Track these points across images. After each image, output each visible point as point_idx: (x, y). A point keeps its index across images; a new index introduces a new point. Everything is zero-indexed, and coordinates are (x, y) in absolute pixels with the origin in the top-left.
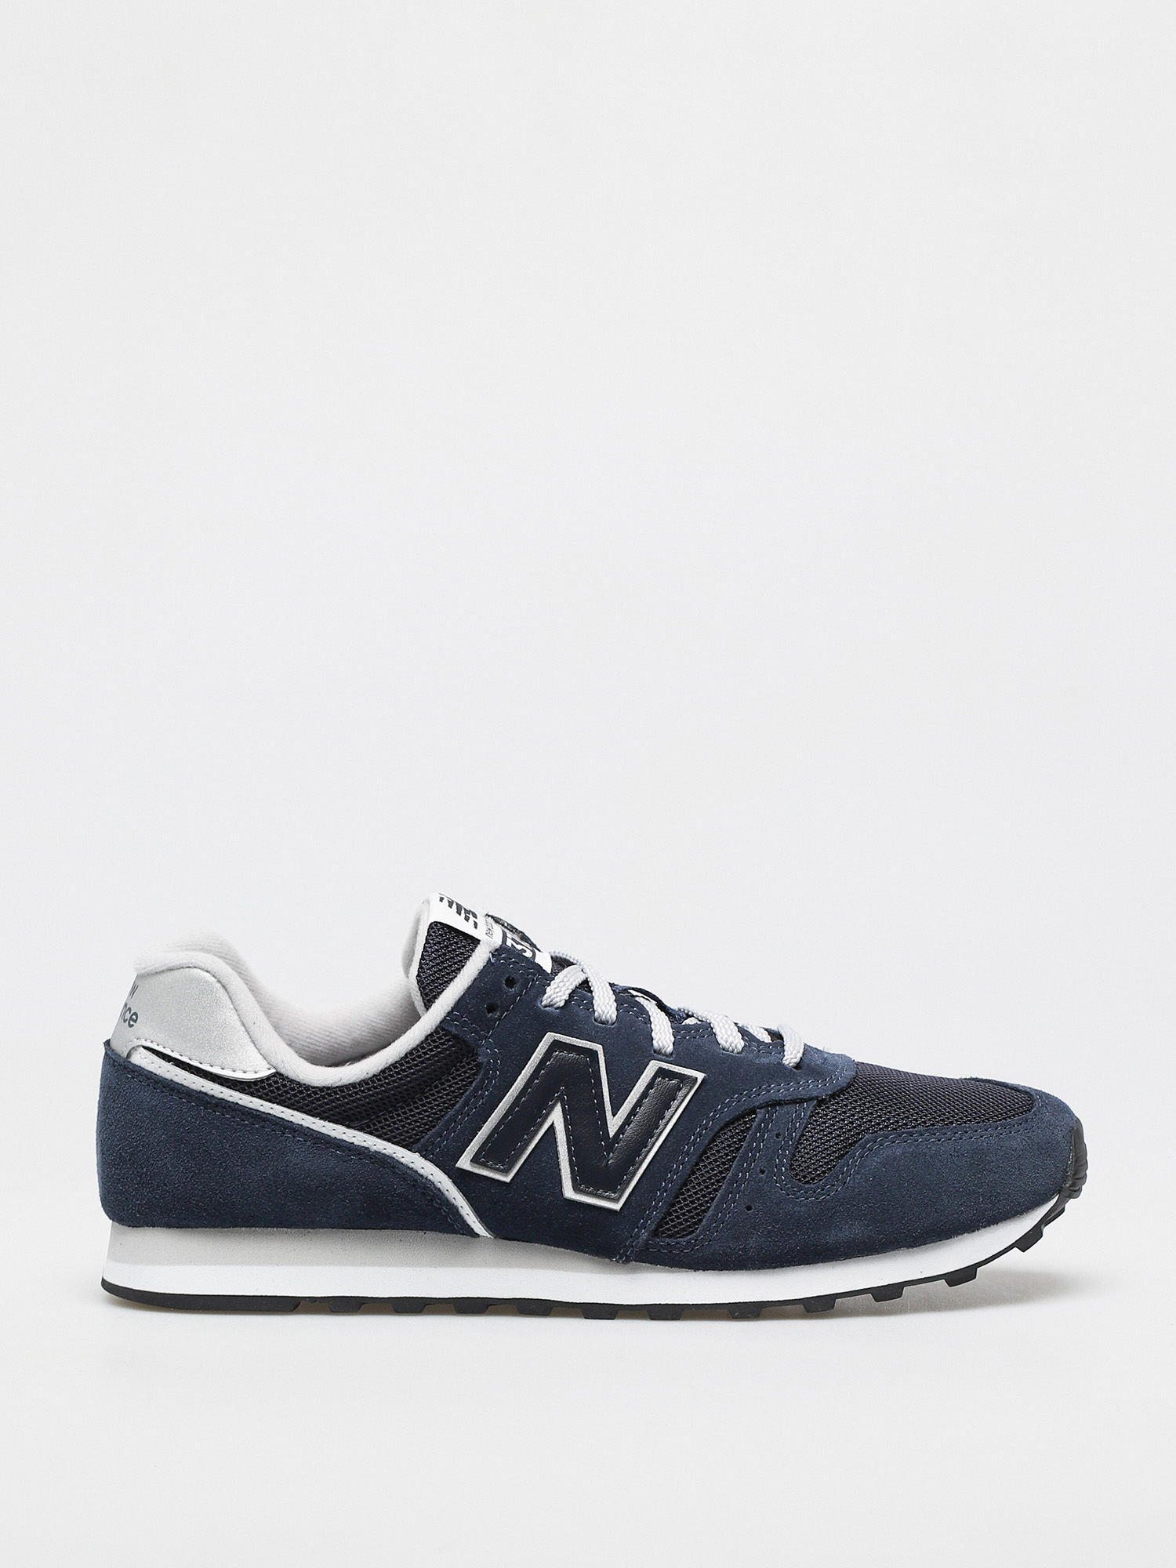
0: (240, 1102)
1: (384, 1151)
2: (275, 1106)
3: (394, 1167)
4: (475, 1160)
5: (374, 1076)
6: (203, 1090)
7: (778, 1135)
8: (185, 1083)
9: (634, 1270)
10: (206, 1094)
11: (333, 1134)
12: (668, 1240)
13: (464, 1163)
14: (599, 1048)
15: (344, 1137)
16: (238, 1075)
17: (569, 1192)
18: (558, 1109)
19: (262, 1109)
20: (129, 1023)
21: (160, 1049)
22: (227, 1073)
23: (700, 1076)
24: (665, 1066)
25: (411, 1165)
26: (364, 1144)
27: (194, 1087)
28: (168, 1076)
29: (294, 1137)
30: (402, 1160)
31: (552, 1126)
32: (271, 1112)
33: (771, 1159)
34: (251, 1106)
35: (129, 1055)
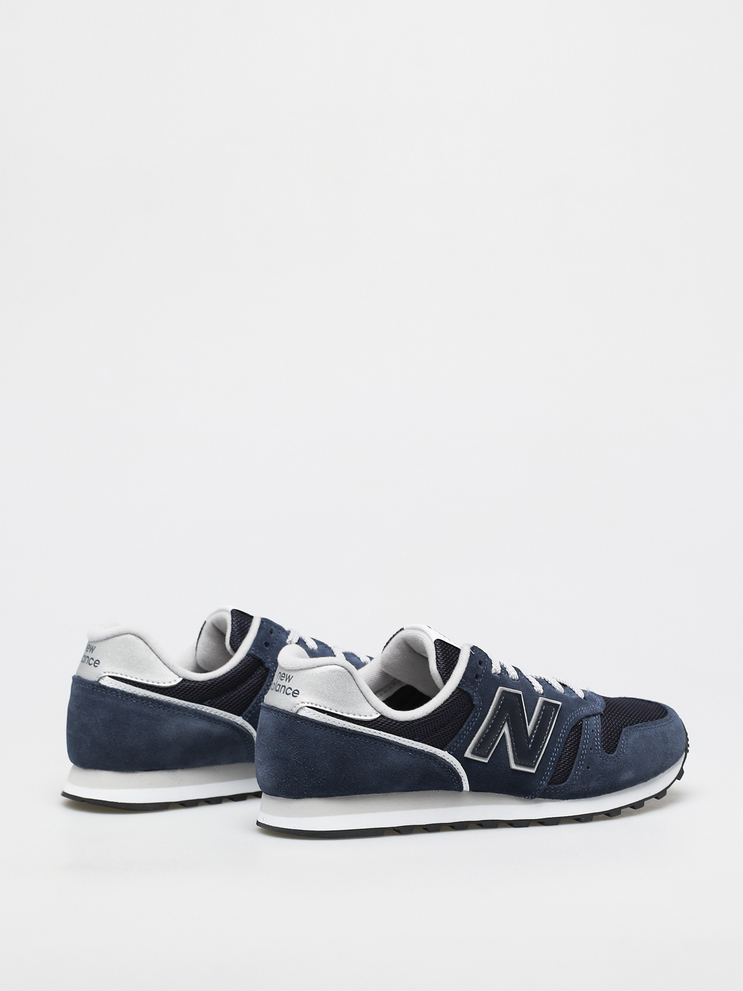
0: (364, 732)
1: (431, 751)
2: (381, 732)
3: (435, 759)
4: (473, 753)
5: (429, 714)
6: (344, 726)
7: (593, 731)
8: (334, 724)
9: (537, 802)
10: (346, 728)
11: (408, 744)
12: (555, 786)
13: (468, 754)
14: (520, 692)
15: (413, 746)
16: (363, 718)
17: (514, 766)
18: (506, 724)
19: (375, 734)
20: (293, 695)
21: (318, 707)
22: (357, 717)
23: (560, 703)
24: (546, 699)
25: (443, 757)
26: (422, 749)
27: (339, 725)
28: (324, 721)
29: (390, 747)
30: (439, 755)
31: (504, 734)
32: (379, 735)
33: (594, 743)
34: (370, 733)
35: (297, 711)
